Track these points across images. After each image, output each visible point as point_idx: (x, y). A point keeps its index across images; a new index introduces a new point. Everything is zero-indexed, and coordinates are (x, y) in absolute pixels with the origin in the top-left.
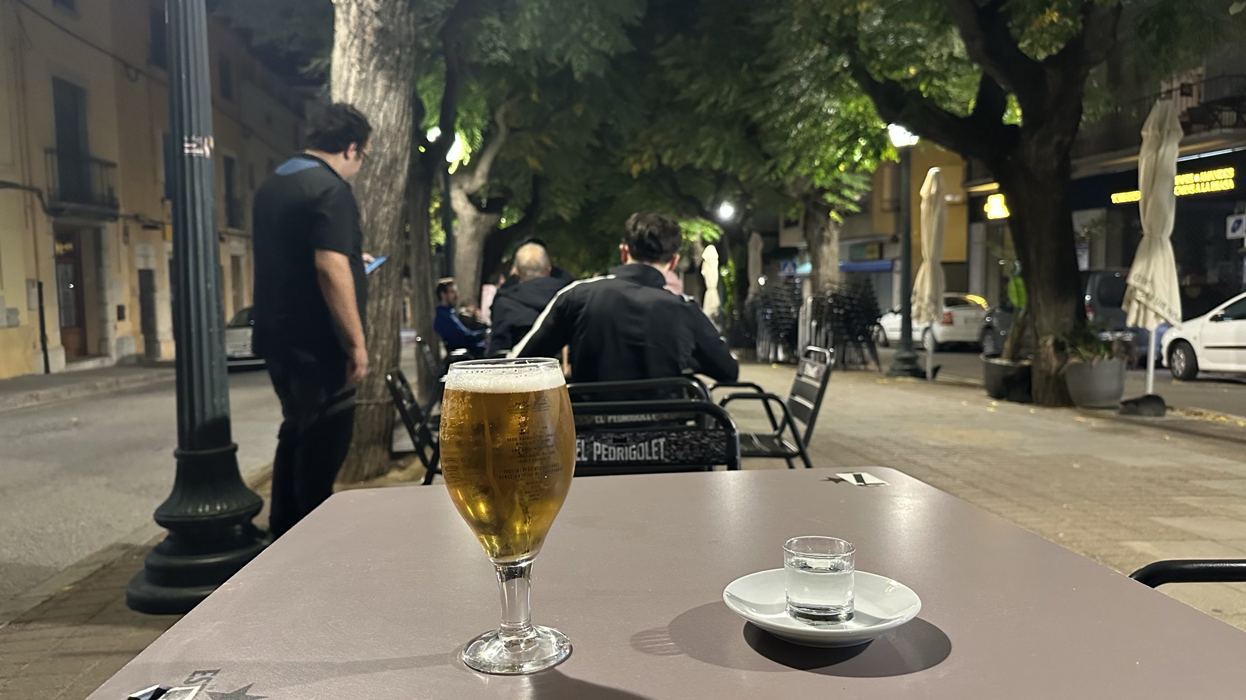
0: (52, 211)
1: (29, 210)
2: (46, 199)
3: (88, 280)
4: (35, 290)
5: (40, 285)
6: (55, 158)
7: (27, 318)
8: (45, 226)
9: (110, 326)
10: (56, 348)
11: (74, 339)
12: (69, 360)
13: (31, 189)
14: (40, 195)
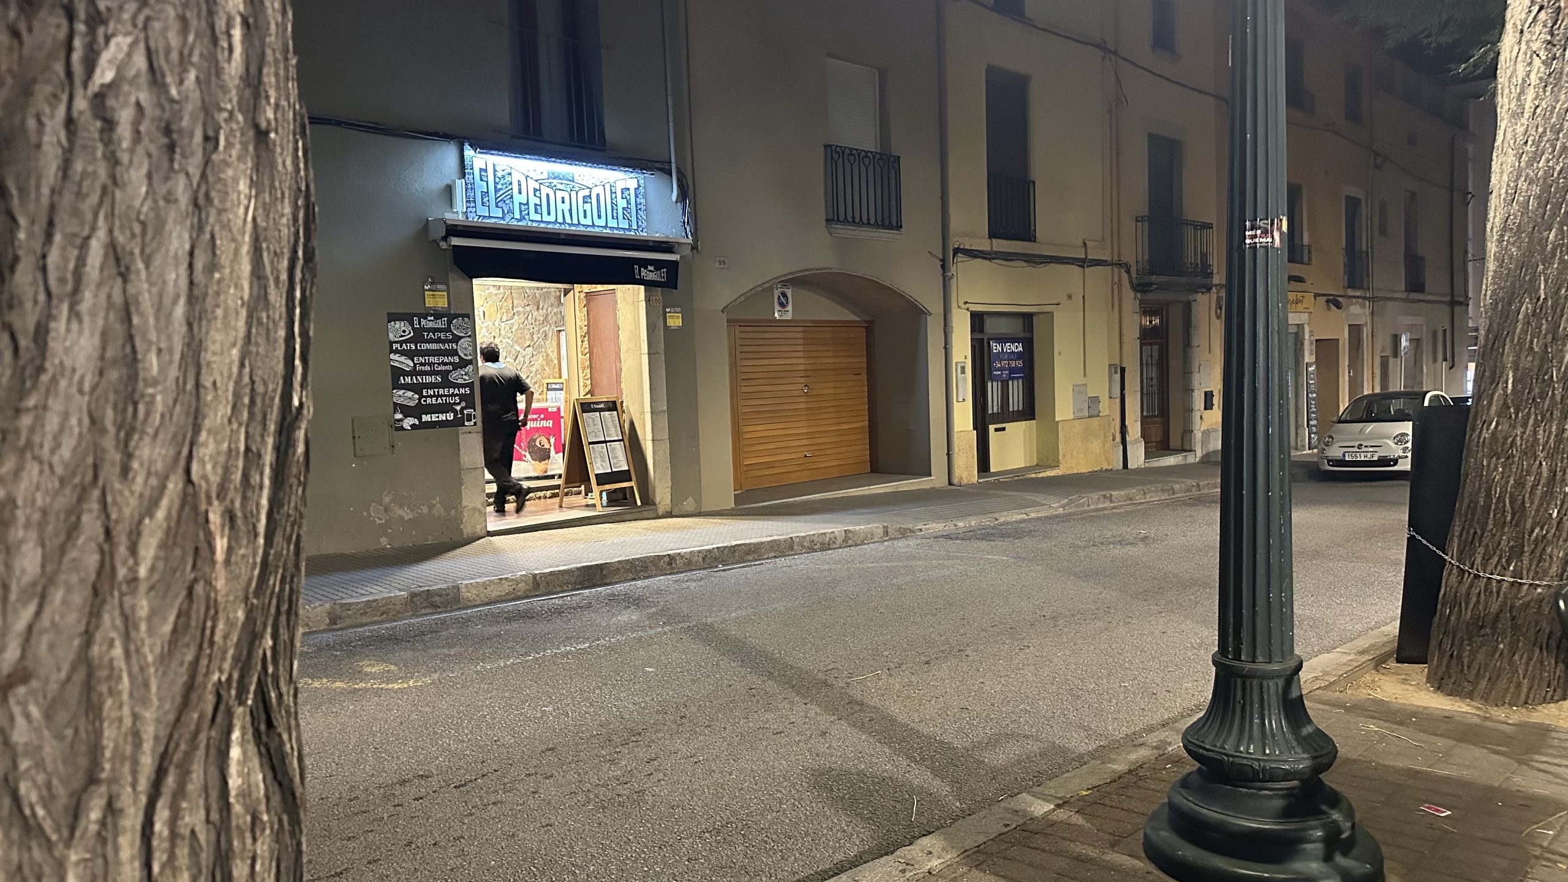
0: (1140, 287)
1: (1116, 287)
2: (1134, 276)
3: (1174, 363)
4: (1118, 377)
5: (1123, 370)
6: (1146, 225)
7: (1108, 408)
8: (1131, 301)
9: (1196, 416)
10: (1136, 442)
11: (1156, 431)
12: (1148, 455)
13: (1119, 265)
14: (1128, 272)
